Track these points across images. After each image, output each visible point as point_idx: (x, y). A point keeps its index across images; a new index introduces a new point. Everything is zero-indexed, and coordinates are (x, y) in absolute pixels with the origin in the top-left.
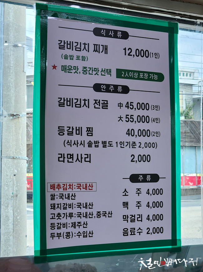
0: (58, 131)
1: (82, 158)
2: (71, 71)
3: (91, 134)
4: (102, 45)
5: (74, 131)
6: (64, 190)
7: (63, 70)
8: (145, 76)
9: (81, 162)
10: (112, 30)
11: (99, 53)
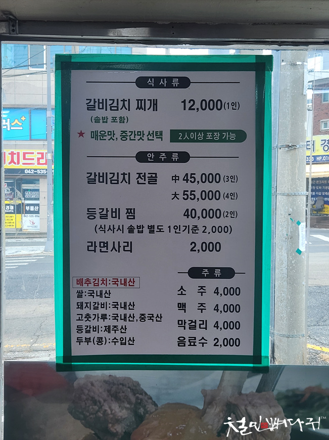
0: (87, 214)
1: (119, 247)
2: (104, 138)
3: (132, 217)
4: (148, 100)
5: (109, 213)
6: (94, 286)
7: (93, 138)
8: (216, 136)
9: (119, 252)
10: (163, 78)
11: (145, 110)
